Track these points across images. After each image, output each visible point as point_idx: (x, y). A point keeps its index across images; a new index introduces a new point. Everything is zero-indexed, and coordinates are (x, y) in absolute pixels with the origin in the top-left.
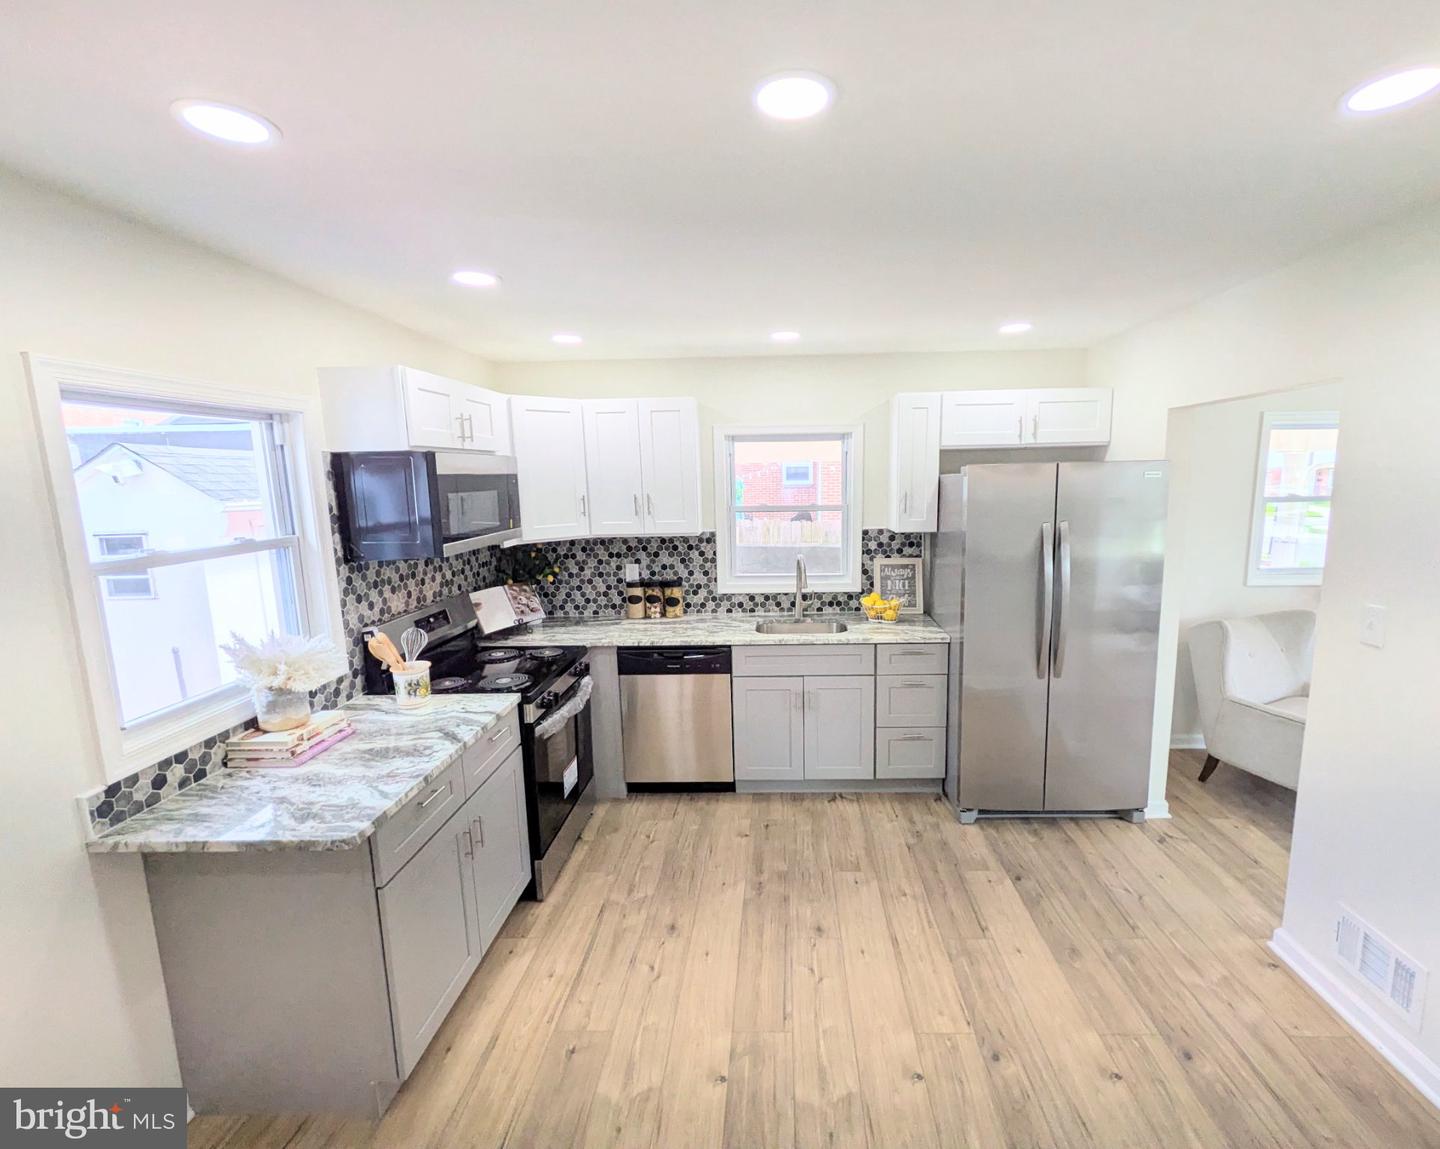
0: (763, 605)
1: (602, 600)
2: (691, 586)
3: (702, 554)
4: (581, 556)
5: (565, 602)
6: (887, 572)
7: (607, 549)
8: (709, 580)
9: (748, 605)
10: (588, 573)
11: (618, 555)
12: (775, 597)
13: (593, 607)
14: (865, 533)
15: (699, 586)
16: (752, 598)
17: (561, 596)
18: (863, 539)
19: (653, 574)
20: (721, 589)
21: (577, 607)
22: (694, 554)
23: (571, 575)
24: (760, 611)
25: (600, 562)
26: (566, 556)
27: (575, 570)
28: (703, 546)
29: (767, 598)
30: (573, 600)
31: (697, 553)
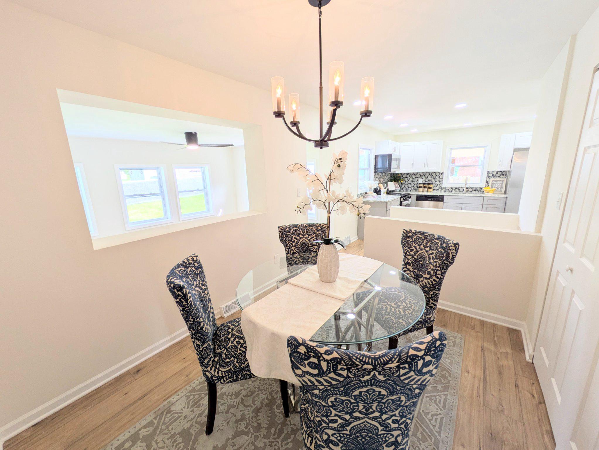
1: (413, 188)
4: (409, 177)
6: (494, 182)
7: (415, 176)
8: (440, 184)
9: (450, 190)
10: (410, 181)
11: (418, 177)
13: (410, 189)
14: (488, 172)
15: (437, 185)
16: (452, 188)
17: (403, 186)
19: (426, 182)
20: (443, 186)
21: (406, 189)
22: (437, 177)
23: (406, 182)
25: (413, 179)
28: (440, 175)
29: (456, 188)
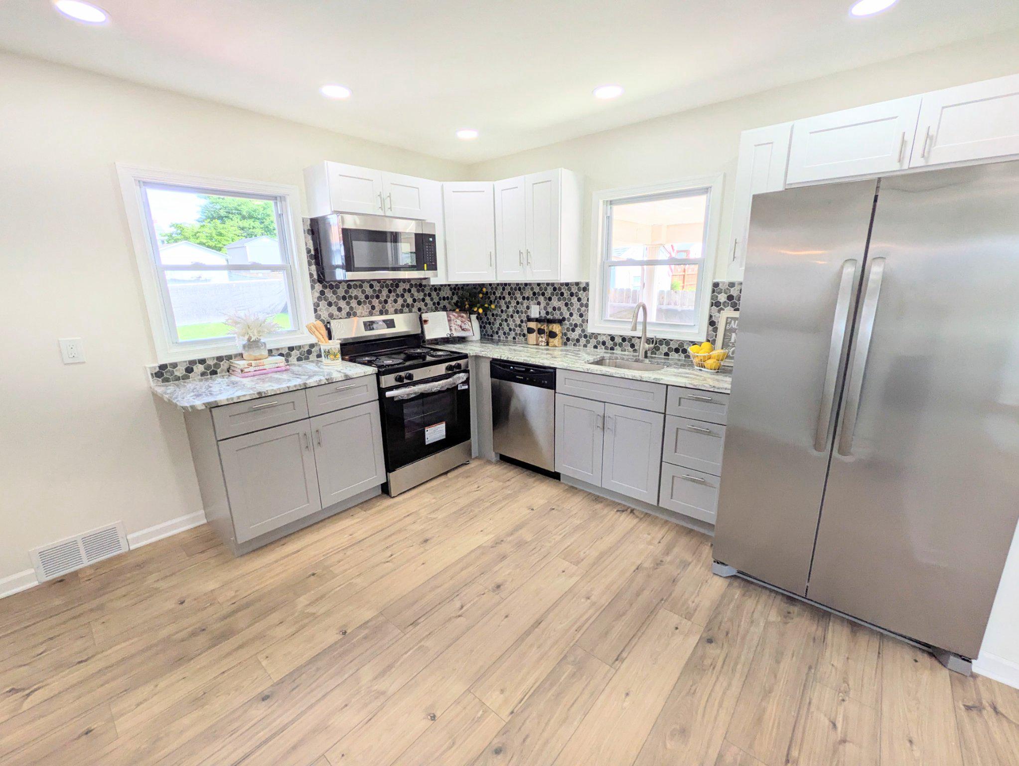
0: (620, 345)
1: (518, 330)
2: (571, 325)
3: (579, 300)
4: (508, 298)
5: (499, 329)
7: (522, 294)
8: (583, 321)
9: (609, 344)
10: (511, 309)
11: (528, 299)
12: (630, 339)
13: (513, 334)
14: (716, 285)
15: (576, 325)
16: (612, 339)
17: (497, 325)
18: (713, 291)
19: (547, 313)
20: (590, 329)
21: (505, 334)
22: (574, 300)
23: (502, 311)
24: (618, 351)
25: (518, 303)
26: (500, 298)
27: (504, 308)
28: (581, 294)
29: (624, 340)
30: (503, 328)
31: (576, 299)
